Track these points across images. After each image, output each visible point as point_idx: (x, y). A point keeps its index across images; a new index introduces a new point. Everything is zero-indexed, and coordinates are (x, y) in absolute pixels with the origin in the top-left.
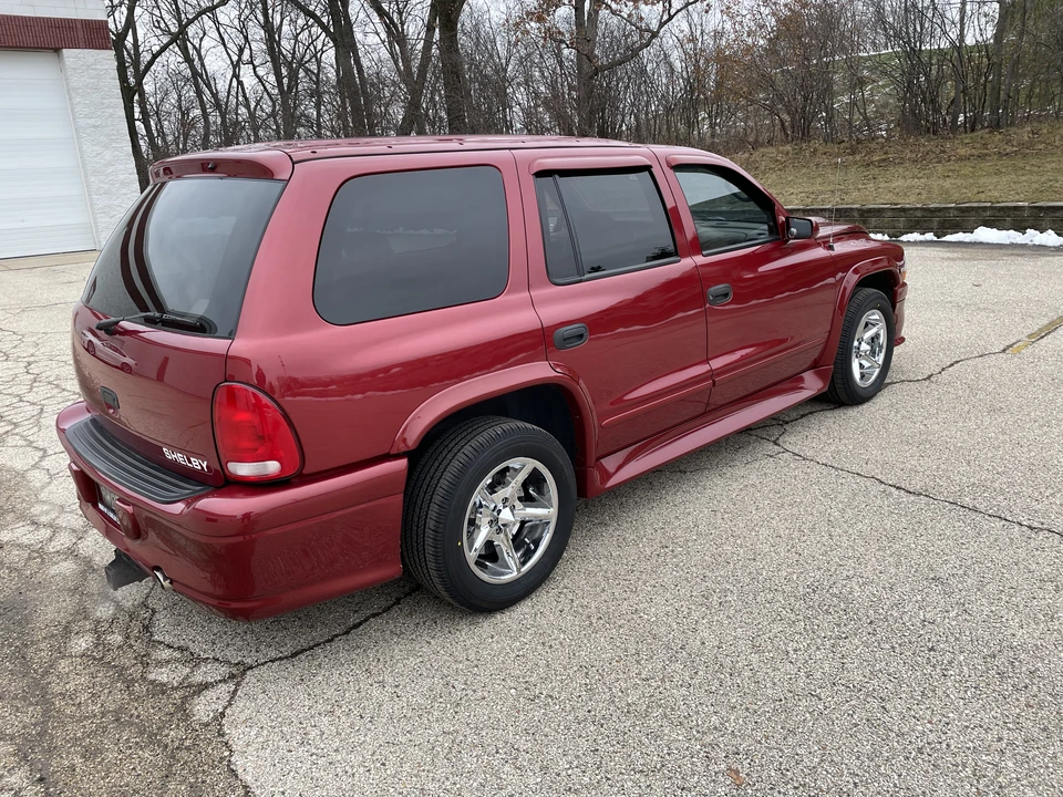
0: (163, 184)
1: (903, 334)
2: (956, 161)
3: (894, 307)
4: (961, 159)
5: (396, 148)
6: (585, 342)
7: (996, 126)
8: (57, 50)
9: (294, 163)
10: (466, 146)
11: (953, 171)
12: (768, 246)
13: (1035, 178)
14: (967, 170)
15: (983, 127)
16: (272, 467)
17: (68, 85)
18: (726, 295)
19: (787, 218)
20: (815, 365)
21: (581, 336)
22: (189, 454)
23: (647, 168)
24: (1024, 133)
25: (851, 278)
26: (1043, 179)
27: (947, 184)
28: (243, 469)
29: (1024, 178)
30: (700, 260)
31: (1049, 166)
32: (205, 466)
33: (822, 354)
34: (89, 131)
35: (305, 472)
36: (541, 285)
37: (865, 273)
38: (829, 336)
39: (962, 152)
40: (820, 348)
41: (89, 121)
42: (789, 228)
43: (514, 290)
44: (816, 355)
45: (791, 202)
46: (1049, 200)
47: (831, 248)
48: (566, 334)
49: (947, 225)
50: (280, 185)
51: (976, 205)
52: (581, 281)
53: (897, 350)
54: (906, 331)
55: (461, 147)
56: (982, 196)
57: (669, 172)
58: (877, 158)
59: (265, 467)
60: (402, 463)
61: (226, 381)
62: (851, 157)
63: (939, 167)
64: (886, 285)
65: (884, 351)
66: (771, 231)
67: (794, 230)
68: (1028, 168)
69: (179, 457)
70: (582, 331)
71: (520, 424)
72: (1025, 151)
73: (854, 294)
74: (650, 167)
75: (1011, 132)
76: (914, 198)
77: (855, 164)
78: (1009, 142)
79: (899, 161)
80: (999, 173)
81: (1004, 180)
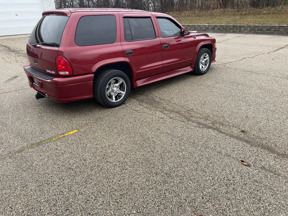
0: (45, 17)
2: (263, 14)
3: (212, 53)
4: (264, 14)
5: (93, 10)
7: (273, 6)
9: (71, 13)
10: (108, 10)
11: (262, 17)
13: (280, 19)
14: (265, 17)
15: (270, 6)
16: (67, 73)
18: (167, 47)
21: (132, 53)
22: (51, 70)
23: (150, 17)
26: (282, 19)
27: (260, 20)
28: (62, 73)
29: (278, 19)
31: (284, 16)
32: (54, 73)
35: (73, 74)
36: (123, 41)
39: (264, 12)
40: (191, 61)
42: (184, 33)
43: (117, 42)
46: (283, 24)
47: (195, 38)
48: (128, 52)
49: (259, 30)
50: (68, 17)
51: (266, 25)
52: (132, 41)
55: (107, 11)
56: (268, 23)
57: (155, 19)
58: (244, 13)
59: (66, 73)
60: (93, 75)
61: (58, 56)
62: (237, 13)
63: (259, 16)
64: (210, 48)
69: (49, 71)
71: (117, 70)
72: (279, 12)
75: (277, 7)
76: (252, 23)
77: (238, 14)
78: (276, 10)
79: (249, 14)
80: (272, 18)
81: (273, 19)
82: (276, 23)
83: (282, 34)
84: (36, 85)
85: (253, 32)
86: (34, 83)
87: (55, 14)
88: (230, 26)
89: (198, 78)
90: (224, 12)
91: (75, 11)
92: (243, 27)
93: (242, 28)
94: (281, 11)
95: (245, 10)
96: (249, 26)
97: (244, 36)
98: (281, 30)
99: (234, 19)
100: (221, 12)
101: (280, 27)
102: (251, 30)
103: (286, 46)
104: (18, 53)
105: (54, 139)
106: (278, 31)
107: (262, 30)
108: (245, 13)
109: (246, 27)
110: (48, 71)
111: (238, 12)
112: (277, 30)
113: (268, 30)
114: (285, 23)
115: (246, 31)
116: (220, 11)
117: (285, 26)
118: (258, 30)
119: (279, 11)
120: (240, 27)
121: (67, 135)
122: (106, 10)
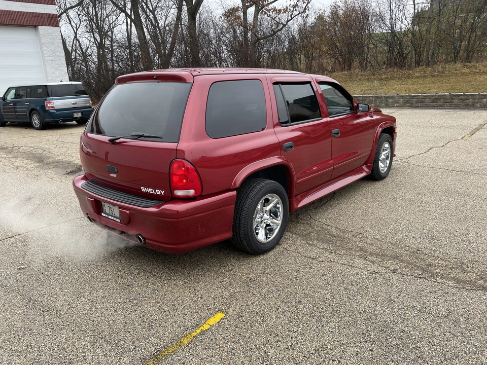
1: (395, 153)
2: (415, 78)
3: (393, 141)
4: (417, 77)
5: (225, 72)
6: (293, 149)
7: (428, 65)
8: (35, 27)
9: (194, 76)
11: (416, 82)
12: (350, 115)
13: (447, 84)
14: (421, 82)
15: (423, 65)
16: (192, 192)
17: (40, 41)
18: (338, 133)
19: (358, 104)
20: (366, 163)
21: (291, 147)
22: (155, 189)
23: (309, 83)
24: (440, 67)
25: (379, 130)
26: (451, 85)
27: (415, 87)
28: (179, 193)
29: (444, 85)
30: (329, 119)
31: (452, 80)
32: (163, 193)
33: (369, 158)
34: (49, 62)
35: (202, 194)
36: (278, 127)
37: (384, 127)
38: (371, 153)
39: (417, 74)
40: (367, 157)
41: (50, 58)
42: (358, 108)
43: (269, 128)
44: (366, 160)
45: (355, 94)
47: (372, 117)
48: (287, 146)
49: (419, 102)
50: (190, 85)
51: (429, 94)
52: (290, 125)
53: (394, 159)
54: (396, 152)
55: (247, 72)
56: (430, 91)
57: (317, 85)
58: (384, 77)
60: (234, 193)
61: (176, 158)
62: (373, 77)
63: (409, 80)
64: (390, 131)
65: (389, 158)
66: (351, 109)
67: (361, 109)
68: (444, 81)
69: (150, 190)
70: (292, 144)
71: (271, 181)
72: (441, 74)
73: (380, 135)
74: (311, 82)
75: (435, 66)
76: (404, 92)
77: (375, 79)
78: (434, 71)
79: (393, 78)
80: (433, 83)
81: (436, 85)
82: (443, 90)
83: (456, 107)
84: (110, 217)
85: (408, 106)
86: (103, 214)
87: (156, 79)
88: (370, 96)
89: (378, 185)
90: (351, 76)
91: (199, 74)
92: (392, 98)
93: (391, 101)
94: (443, 72)
95: (385, 73)
96: (402, 96)
97: (399, 112)
98: (456, 101)
99: (371, 87)
100: (345, 77)
101: (452, 97)
102: (405, 103)
103: (482, 126)
104: (11, 152)
105: (185, 342)
106: (451, 102)
107: (423, 102)
108: (386, 76)
109: (397, 98)
110: (143, 189)
111: (374, 75)
112: (448, 101)
113: (433, 102)
114: (457, 89)
115: (397, 104)
116: (344, 74)
117: (462, 95)
118: (417, 103)
119: (439, 72)
120: (386, 98)
121: (206, 327)
122: (245, 72)
